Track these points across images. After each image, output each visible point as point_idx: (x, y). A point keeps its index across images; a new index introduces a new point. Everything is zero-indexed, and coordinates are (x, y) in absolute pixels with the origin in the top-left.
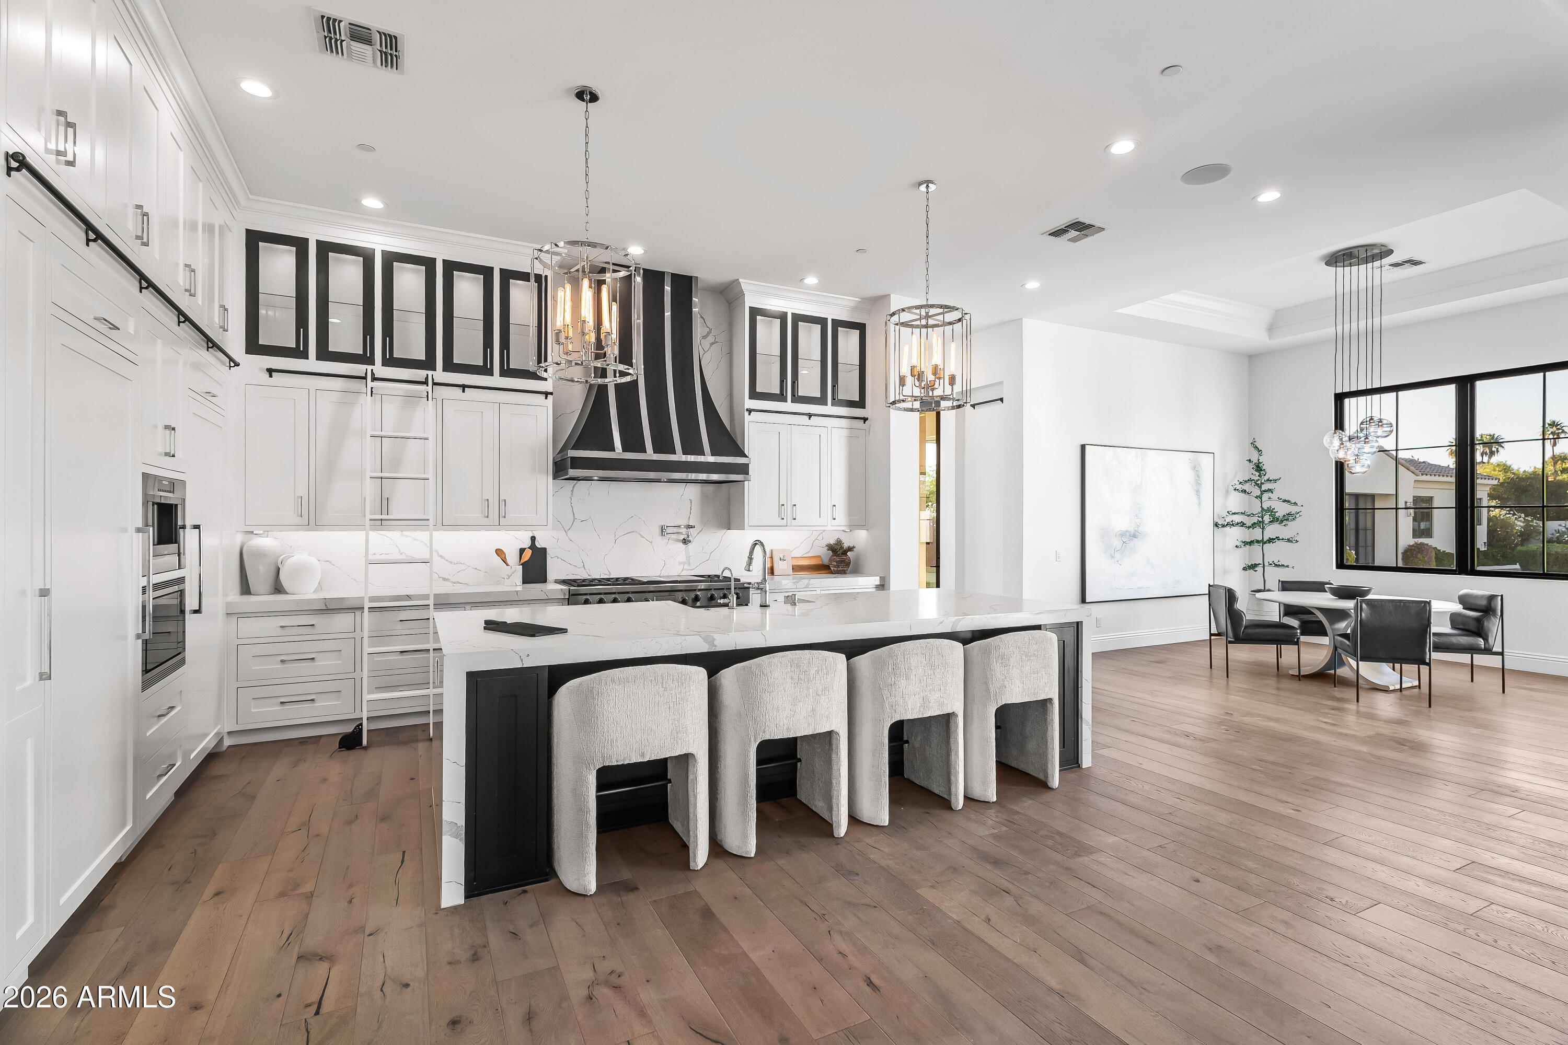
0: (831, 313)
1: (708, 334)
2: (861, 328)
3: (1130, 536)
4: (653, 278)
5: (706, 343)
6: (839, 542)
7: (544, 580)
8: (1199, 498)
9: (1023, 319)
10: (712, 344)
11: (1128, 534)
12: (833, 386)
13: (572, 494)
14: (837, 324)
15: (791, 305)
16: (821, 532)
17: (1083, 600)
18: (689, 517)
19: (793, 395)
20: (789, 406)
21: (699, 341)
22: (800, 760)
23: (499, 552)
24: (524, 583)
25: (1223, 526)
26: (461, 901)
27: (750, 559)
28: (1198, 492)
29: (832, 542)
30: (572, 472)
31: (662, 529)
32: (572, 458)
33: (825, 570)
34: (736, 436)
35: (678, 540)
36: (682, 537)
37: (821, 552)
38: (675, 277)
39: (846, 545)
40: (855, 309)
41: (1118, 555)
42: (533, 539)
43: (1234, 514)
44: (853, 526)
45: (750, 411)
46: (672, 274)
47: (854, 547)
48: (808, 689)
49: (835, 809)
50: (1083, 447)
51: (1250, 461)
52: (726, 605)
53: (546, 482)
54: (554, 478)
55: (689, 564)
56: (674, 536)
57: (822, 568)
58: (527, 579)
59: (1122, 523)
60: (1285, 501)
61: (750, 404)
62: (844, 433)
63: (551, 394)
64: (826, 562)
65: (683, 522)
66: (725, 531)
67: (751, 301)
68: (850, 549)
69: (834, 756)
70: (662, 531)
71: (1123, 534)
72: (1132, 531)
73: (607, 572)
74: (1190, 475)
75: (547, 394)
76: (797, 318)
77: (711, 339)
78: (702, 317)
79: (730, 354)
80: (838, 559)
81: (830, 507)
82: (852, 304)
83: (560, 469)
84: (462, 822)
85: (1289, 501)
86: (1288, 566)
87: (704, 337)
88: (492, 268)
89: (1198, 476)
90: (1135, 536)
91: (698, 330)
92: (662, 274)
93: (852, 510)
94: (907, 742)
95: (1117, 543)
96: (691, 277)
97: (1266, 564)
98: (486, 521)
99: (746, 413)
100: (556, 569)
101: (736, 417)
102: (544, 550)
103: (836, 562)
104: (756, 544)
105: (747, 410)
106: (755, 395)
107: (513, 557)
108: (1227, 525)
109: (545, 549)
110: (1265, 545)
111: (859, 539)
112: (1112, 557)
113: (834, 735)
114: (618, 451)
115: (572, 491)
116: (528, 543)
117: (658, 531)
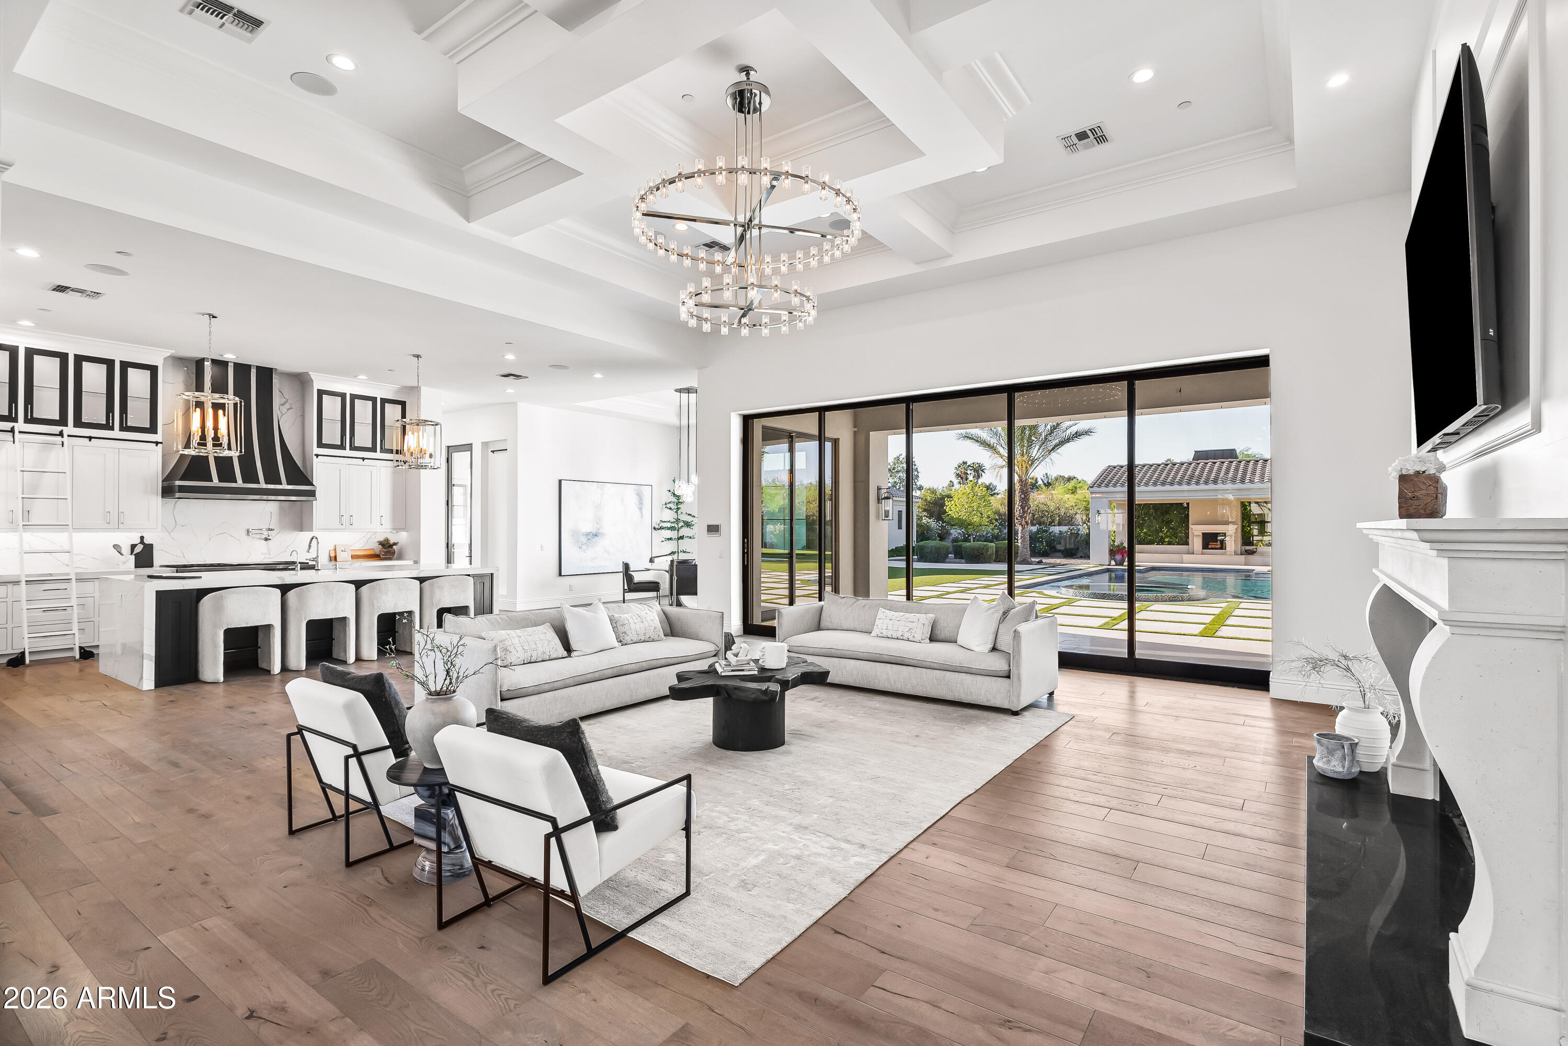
0: (379, 395)
1: (285, 403)
2: (403, 404)
3: (593, 535)
4: (242, 370)
5: (284, 409)
6: (387, 540)
7: (151, 566)
8: (642, 513)
9: (519, 403)
10: (288, 409)
11: (591, 534)
12: (381, 441)
13: (174, 508)
14: (384, 401)
15: (349, 389)
16: (373, 533)
17: (560, 575)
18: (270, 523)
19: (351, 445)
20: (347, 452)
21: (278, 407)
23: (117, 547)
24: (135, 568)
25: (658, 529)
26: (153, 688)
27: (310, 546)
28: (641, 509)
29: (382, 540)
30: (178, 495)
31: (248, 531)
32: (180, 486)
33: (377, 558)
34: (307, 473)
35: (261, 539)
36: (264, 537)
37: (373, 545)
38: (259, 369)
39: (391, 542)
40: (398, 392)
41: (584, 547)
42: (142, 538)
43: (664, 522)
44: (397, 529)
45: (317, 456)
46: (257, 366)
47: (397, 543)
49: (347, 651)
50: (560, 481)
51: (669, 491)
52: (293, 569)
53: (157, 500)
54: (162, 497)
55: (270, 554)
56: (258, 536)
57: (375, 556)
58: (138, 565)
59: (588, 527)
60: (689, 514)
61: (317, 451)
62: (390, 470)
63: (161, 443)
64: (378, 553)
65: (265, 526)
66: (298, 532)
67: (318, 385)
68: (395, 544)
69: (347, 629)
70: (248, 533)
71: (588, 534)
72: (594, 532)
74: (635, 499)
75: (157, 443)
76: (354, 397)
77: (287, 406)
78: (280, 391)
79: (303, 416)
80: (385, 550)
81: (379, 517)
82: (395, 389)
83: (167, 491)
84: (153, 654)
85: (691, 515)
86: (689, 553)
87: (282, 405)
88: (114, 361)
89: (641, 500)
90: (596, 535)
91: (277, 401)
92: (248, 367)
93: (395, 518)
94: (397, 632)
95: (584, 539)
96: (272, 369)
97: (679, 551)
98: (108, 526)
99: (314, 457)
100: (159, 558)
101: (307, 458)
102: (151, 546)
103: (384, 552)
104: (313, 538)
105: (315, 455)
106: (320, 445)
107: (126, 550)
108: (660, 529)
109: (152, 544)
110: (679, 541)
111: (401, 538)
112: (580, 548)
113: (347, 619)
114: (216, 482)
115: (175, 506)
116: (138, 541)
117: (245, 532)
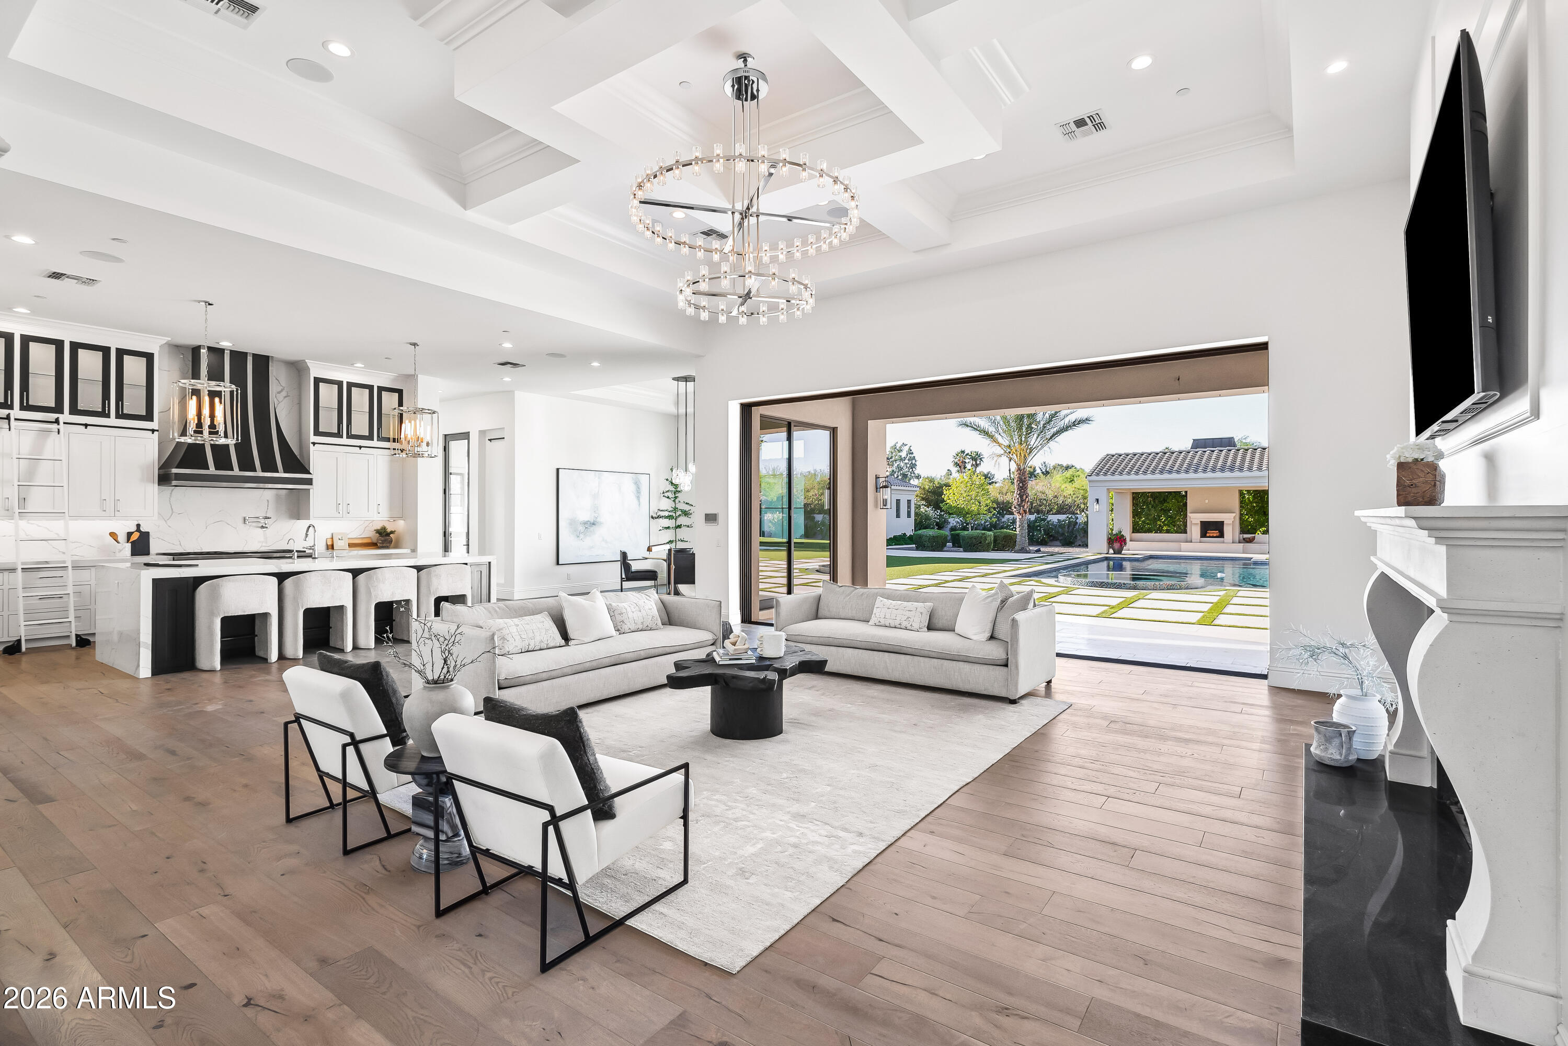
0: (376, 382)
1: (282, 391)
2: (400, 392)
4: (239, 357)
5: (280, 397)
6: (384, 528)
7: (148, 553)
8: (639, 501)
9: (516, 392)
10: (285, 398)
11: (589, 523)
12: (378, 429)
13: (171, 496)
14: (381, 389)
15: (346, 377)
16: (370, 521)
17: (558, 563)
18: (267, 512)
19: (348, 434)
20: (344, 440)
21: (275, 395)
22: (331, 628)
23: (113, 535)
24: (132, 555)
26: (150, 676)
27: (307, 534)
28: (638, 498)
29: (378, 527)
30: (174, 483)
31: (244, 519)
32: (175, 474)
33: (374, 546)
34: (304, 461)
35: (258, 527)
36: (260, 525)
37: (369, 533)
38: (255, 356)
39: (389, 530)
40: (395, 380)
41: (582, 536)
42: (138, 526)
43: (662, 511)
44: (394, 519)
45: (314, 444)
46: (253, 354)
47: (395, 531)
48: (330, 586)
49: (345, 640)
50: (558, 470)
51: (667, 480)
52: (290, 558)
53: (153, 489)
54: (159, 484)
55: (266, 543)
56: (254, 524)
57: (372, 545)
58: (134, 553)
59: (585, 516)
60: (687, 503)
61: (313, 438)
62: (387, 458)
63: (157, 431)
64: (375, 541)
65: (262, 514)
66: (294, 520)
67: (315, 373)
68: (392, 532)
69: (344, 617)
70: (245, 521)
71: (585, 523)
72: (592, 521)
73: (199, 548)
74: (633, 487)
75: (153, 431)
76: (351, 385)
77: (284, 394)
78: (277, 379)
79: (300, 404)
80: (383, 539)
81: (375, 504)
82: (392, 377)
83: (164, 479)
84: (150, 642)
86: (688, 542)
87: (279, 393)
88: (109, 348)
89: (639, 488)
90: (594, 524)
91: (274, 388)
92: (244, 355)
93: (391, 508)
95: (581, 528)
96: (269, 357)
97: (677, 540)
98: (104, 513)
99: (311, 445)
100: (155, 546)
101: (304, 446)
103: (382, 541)
104: (310, 527)
105: (312, 443)
106: (317, 433)
107: (122, 537)
108: (657, 517)
109: (148, 533)
110: (677, 529)
111: (399, 526)
112: (579, 537)
113: (344, 608)
114: (212, 470)
115: (171, 493)
116: (133, 529)
117: (241, 520)
